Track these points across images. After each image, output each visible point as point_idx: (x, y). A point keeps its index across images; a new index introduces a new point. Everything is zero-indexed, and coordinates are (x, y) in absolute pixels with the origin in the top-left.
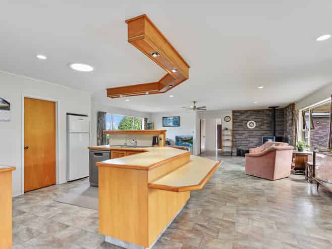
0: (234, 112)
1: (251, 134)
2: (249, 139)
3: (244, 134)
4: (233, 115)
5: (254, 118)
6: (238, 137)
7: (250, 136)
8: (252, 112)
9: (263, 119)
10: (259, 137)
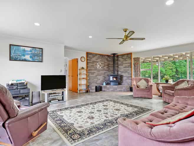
0: (88, 54)
1: (99, 73)
2: (98, 77)
3: (95, 73)
4: (87, 57)
5: (101, 61)
6: (91, 75)
7: (98, 75)
8: (99, 56)
9: (105, 62)
10: (103, 75)
